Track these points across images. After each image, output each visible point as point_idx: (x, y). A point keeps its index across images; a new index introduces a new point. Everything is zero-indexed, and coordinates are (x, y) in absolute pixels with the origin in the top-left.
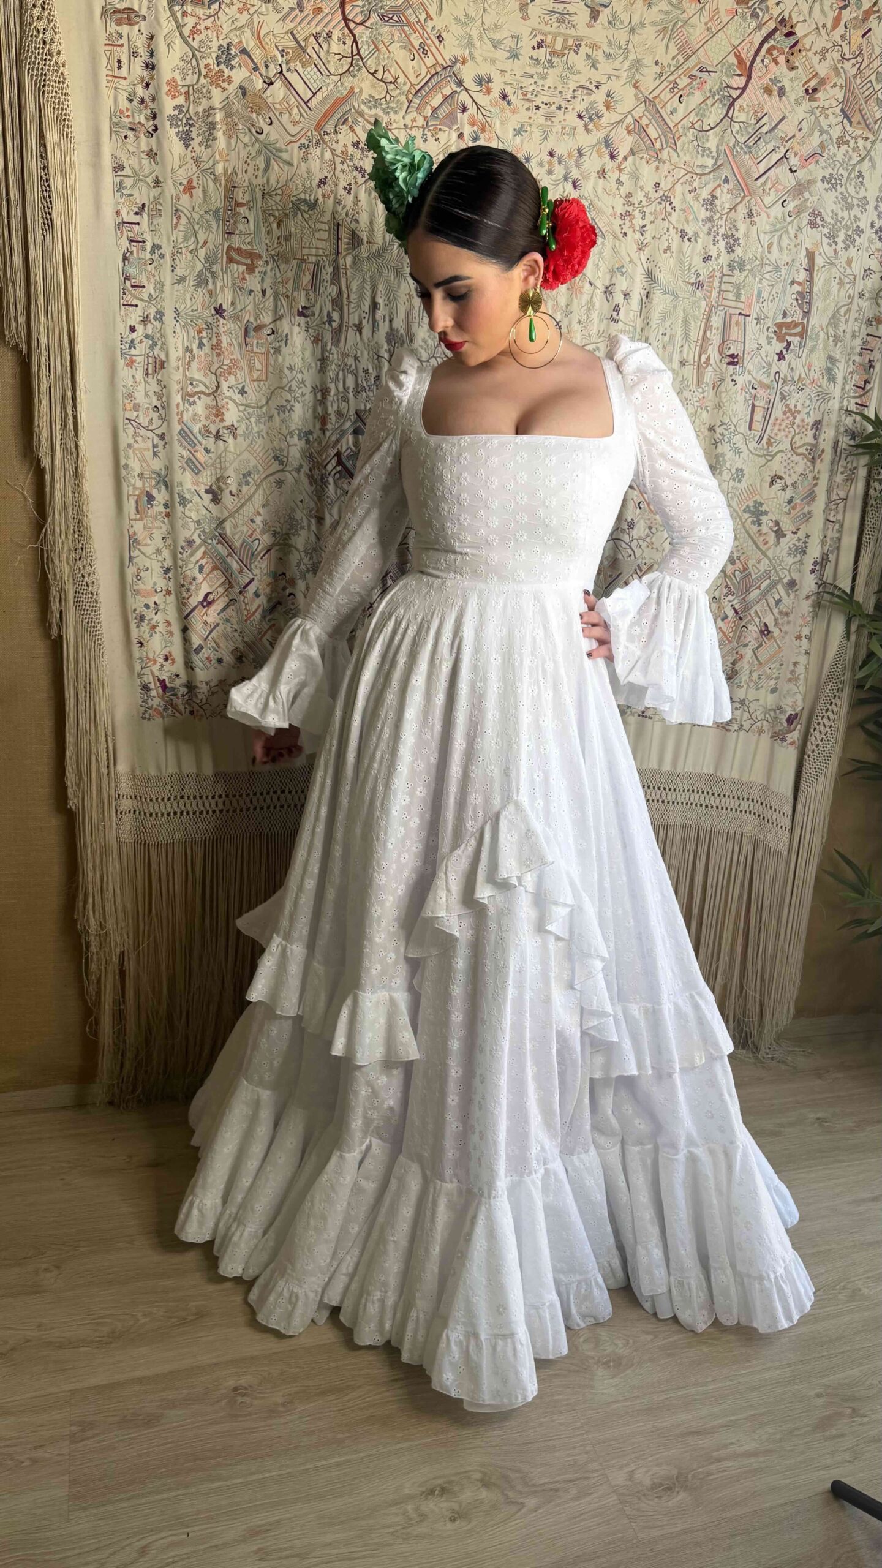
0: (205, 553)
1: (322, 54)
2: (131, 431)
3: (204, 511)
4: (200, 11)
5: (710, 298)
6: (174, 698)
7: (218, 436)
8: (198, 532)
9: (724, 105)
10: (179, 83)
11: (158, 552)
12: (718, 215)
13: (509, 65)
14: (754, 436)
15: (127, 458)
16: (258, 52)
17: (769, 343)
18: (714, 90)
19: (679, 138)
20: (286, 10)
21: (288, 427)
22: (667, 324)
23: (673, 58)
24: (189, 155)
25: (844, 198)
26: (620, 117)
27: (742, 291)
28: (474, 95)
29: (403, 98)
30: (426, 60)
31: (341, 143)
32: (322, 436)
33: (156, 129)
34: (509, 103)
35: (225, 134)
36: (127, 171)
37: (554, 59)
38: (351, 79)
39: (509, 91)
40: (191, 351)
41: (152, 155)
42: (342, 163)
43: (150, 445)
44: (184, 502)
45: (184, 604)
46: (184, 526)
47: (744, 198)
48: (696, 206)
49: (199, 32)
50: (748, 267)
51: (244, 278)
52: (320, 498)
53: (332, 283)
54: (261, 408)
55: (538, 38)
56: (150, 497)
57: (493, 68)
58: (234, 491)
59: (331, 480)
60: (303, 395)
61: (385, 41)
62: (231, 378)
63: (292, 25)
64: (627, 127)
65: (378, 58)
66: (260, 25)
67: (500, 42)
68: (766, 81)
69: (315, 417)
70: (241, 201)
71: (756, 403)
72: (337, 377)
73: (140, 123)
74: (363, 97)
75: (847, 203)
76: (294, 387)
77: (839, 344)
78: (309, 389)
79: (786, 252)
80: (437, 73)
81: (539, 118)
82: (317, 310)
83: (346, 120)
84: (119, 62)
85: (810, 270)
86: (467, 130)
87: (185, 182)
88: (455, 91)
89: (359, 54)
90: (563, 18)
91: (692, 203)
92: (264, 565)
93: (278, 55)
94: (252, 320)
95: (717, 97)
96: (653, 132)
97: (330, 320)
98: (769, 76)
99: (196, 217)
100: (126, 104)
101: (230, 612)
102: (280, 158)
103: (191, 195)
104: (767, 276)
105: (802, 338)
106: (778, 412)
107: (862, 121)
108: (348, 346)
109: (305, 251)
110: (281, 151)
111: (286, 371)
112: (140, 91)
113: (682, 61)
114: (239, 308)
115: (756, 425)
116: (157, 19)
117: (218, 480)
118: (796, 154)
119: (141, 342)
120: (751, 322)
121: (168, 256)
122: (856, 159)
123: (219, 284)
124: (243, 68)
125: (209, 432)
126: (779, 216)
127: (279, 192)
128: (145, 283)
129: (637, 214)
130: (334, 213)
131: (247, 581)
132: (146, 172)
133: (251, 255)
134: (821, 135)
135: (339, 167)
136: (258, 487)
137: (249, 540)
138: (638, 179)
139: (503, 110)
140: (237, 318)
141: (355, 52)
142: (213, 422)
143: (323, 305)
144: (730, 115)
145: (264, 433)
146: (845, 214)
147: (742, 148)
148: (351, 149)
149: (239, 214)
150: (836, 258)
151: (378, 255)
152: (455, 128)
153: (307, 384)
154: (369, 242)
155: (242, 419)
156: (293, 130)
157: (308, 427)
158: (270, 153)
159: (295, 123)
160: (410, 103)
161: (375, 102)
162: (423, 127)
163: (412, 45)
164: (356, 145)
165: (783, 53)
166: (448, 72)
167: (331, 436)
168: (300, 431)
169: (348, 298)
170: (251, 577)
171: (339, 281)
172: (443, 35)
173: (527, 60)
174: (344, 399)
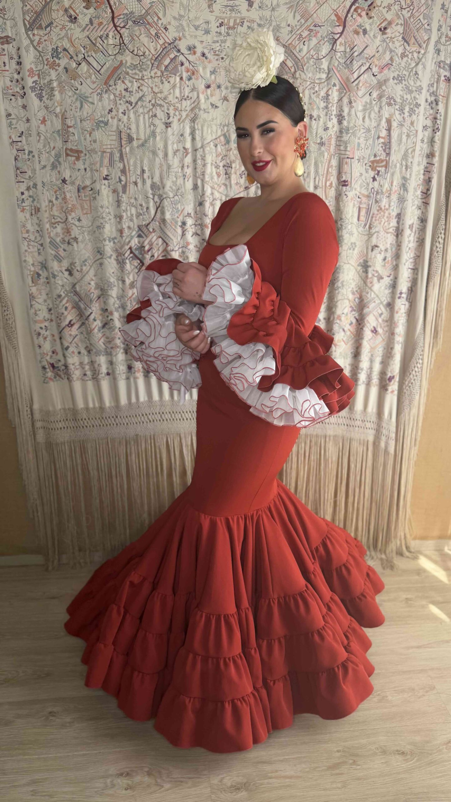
0: (67, 301)
1: (104, 45)
2: (26, 243)
3: (65, 280)
4: (41, 32)
5: (329, 150)
6: (59, 372)
7: (69, 243)
8: (63, 290)
9: (331, 43)
10: (34, 69)
11: (45, 301)
12: (331, 105)
13: (204, 38)
14: (361, 224)
15: (25, 256)
16: (72, 49)
17: (367, 172)
18: (324, 36)
19: (305, 65)
20: (84, 26)
21: (103, 236)
23: (298, 21)
24: (43, 105)
25: (407, 88)
27: (348, 145)
28: (186, 56)
29: (149, 63)
30: (159, 41)
31: (118, 90)
32: (121, 240)
33: (25, 94)
34: (206, 58)
35: (59, 92)
36: (13, 116)
37: (230, 31)
38: (120, 56)
39: (206, 51)
40: (52, 202)
41: (24, 107)
42: (120, 100)
43: (36, 249)
44: (54, 276)
45: (59, 326)
46: (56, 288)
47: (346, 93)
48: (317, 101)
49: (41, 43)
50: (351, 131)
51: (75, 163)
52: (122, 271)
53: (120, 162)
54: (89, 227)
55: (220, 21)
56: (39, 275)
57: (196, 41)
58: (79, 269)
59: (127, 261)
60: (110, 219)
61: (137, 34)
62: (73, 214)
63: (88, 33)
65: (134, 43)
66: (72, 35)
67: (199, 26)
68: (355, 27)
69: (117, 230)
70: (69, 125)
71: (361, 206)
72: (126, 209)
73: (17, 92)
74: (128, 65)
75: (409, 90)
76: (104, 216)
77: (409, 170)
78: (113, 216)
79: (373, 121)
80: (166, 47)
82: (113, 176)
83: (120, 78)
84: (4, 63)
85: (389, 130)
86: (185, 75)
87: (41, 119)
88: (176, 56)
89: (123, 43)
90: (232, 9)
91: (315, 99)
92: (97, 305)
93: (82, 49)
94: (81, 184)
95: (326, 39)
96: (289, 64)
97: (120, 181)
98: (357, 24)
99: (48, 135)
100: (10, 83)
101: (82, 328)
102: (88, 101)
103: (45, 125)
104: (364, 135)
105: (386, 167)
106: (374, 210)
107: (416, 43)
108: (131, 193)
109: (105, 147)
110: (87, 97)
111: (100, 209)
112: (16, 76)
113: (303, 21)
114: (73, 178)
115: (362, 218)
116: (20, 39)
117: (71, 264)
118: (376, 66)
119: (27, 199)
120: (355, 162)
121: (36, 156)
122: (414, 65)
123: (63, 167)
124: (65, 58)
125: (64, 241)
126: (368, 101)
127: (89, 118)
128: (27, 171)
130: (118, 126)
131: (89, 313)
132: (22, 116)
133: (78, 152)
134: (391, 53)
135: (118, 102)
136: (91, 267)
137: (89, 293)
139: (203, 62)
140: (73, 183)
142: (66, 236)
143: (116, 173)
144: (334, 48)
145: (92, 240)
146: (408, 96)
147: (343, 66)
148: (123, 92)
149: (70, 131)
150: (404, 122)
151: (143, 145)
152: (178, 75)
153: (112, 214)
154: (137, 139)
155: (80, 234)
156: (93, 86)
157: (114, 235)
158: (83, 99)
159: (94, 83)
160: (153, 64)
161: (134, 67)
162: (161, 76)
163: (152, 35)
164: (126, 90)
165: (364, 10)
166: (172, 46)
167: (126, 239)
168: (109, 238)
169: (129, 169)
170: (91, 311)
171: (123, 160)
172: (168, 27)
173: (215, 34)
174: (131, 220)
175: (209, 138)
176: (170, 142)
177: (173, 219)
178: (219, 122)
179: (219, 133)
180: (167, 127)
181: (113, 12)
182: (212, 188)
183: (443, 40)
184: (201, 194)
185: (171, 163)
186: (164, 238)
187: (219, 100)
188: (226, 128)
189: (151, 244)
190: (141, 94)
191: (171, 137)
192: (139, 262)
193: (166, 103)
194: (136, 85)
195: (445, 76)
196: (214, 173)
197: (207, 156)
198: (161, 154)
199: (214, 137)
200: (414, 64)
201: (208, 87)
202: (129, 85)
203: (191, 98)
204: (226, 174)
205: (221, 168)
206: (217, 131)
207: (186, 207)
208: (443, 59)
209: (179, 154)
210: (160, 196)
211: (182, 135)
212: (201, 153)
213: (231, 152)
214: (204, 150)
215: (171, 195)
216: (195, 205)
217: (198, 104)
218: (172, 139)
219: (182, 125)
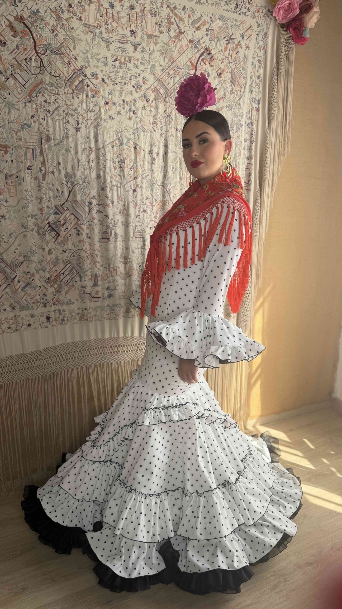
1: (28, 67)
13: (104, 68)
16: (2, 66)
18: (183, 75)
19: (172, 94)
20: (12, 50)
21: (27, 214)
22: (174, 164)
23: (167, 64)
25: (235, 113)
26: (149, 86)
28: (91, 80)
29: (63, 82)
30: (71, 67)
31: (39, 101)
32: (41, 216)
34: (105, 83)
37: (122, 65)
38: (41, 76)
39: (105, 78)
42: (40, 108)
51: (3, 156)
53: (40, 156)
54: (15, 207)
55: (115, 58)
57: (98, 70)
58: (6, 241)
59: (47, 233)
60: (32, 201)
61: (54, 60)
62: (1, 196)
63: (15, 56)
64: (152, 90)
65: (52, 67)
66: (2, 55)
67: (100, 59)
69: (38, 209)
72: (46, 193)
74: (47, 82)
76: (28, 198)
78: (34, 198)
80: (76, 72)
81: (118, 88)
82: (35, 167)
83: (40, 92)
86: (90, 94)
88: (84, 79)
89: (43, 66)
90: (123, 50)
91: (179, 118)
92: (21, 269)
93: (10, 67)
94: (8, 172)
95: (185, 78)
96: (162, 91)
97: (41, 170)
98: (203, 70)
101: (7, 290)
102: (15, 108)
107: (239, 85)
108: (49, 180)
109: (28, 144)
110: (14, 105)
111: (24, 192)
113: (170, 64)
114: (2, 168)
127: (15, 121)
129: (158, 123)
130: (39, 129)
131: (14, 276)
133: (6, 147)
134: (224, 90)
135: (39, 110)
136: (16, 238)
137: (14, 260)
138: (158, 110)
139: (103, 86)
140: (1, 172)
141: (42, 65)
143: (37, 164)
145: (17, 217)
146: (236, 119)
148: (43, 103)
151: (58, 144)
152: (85, 93)
153: (33, 196)
154: (54, 139)
155: (7, 212)
156: (19, 97)
157: (35, 213)
158: (10, 106)
159: (20, 94)
160: (66, 84)
161: (52, 85)
162: (72, 93)
163: (65, 62)
164: (45, 101)
165: (207, 61)
166: (80, 72)
167: (45, 216)
168: (32, 215)
169: (48, 161)
170: (16, 275)
171: (43, 155)
172: (77, 57)
173: (111, 66)
174: (50, 201)
175: (108, 141)
176: (79, 143)
177: (82, 200)
178: (115, 130)
179: (115, 138)
180: (77, 131)
181: (35, 41)
182: (111, 178)
183: (254, 85)
184: (103, 182)
185: (80, 158)
186: (75, 214)
187: (115, 114)
188: (120, 134)
189: (65, 219)
190: (57, 105)
191: (80, 139)
192: (56, 234)
193: (76, 113)
194: (53, 98)
195: (256, 108)
196: (112, 167)
197: (107, 154)
198: (73, 152)
199: (112, 140)
200: (238, 99)
201: (107, 103)
202: (48, 98)
203: (95, 111)
204: (120, 167)
205: (117, 163)
206: (113, 136)
207: (92, 191)
208: (254, 97)
209: (86, 152)
210: (72, 183)
211: (88, 138)
212: (102, 152)
213: (124, 152)
214: (104, 150)
215: (81, 182)
216: (98, 190)
217: (100, 115)
218: (81, 140)
219: (88, 130)
